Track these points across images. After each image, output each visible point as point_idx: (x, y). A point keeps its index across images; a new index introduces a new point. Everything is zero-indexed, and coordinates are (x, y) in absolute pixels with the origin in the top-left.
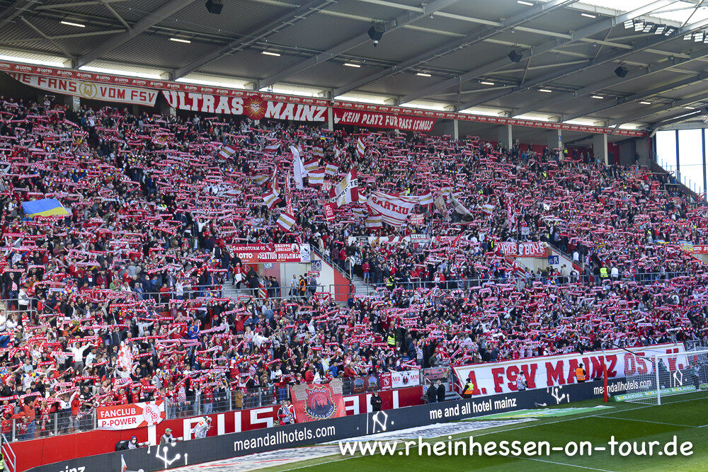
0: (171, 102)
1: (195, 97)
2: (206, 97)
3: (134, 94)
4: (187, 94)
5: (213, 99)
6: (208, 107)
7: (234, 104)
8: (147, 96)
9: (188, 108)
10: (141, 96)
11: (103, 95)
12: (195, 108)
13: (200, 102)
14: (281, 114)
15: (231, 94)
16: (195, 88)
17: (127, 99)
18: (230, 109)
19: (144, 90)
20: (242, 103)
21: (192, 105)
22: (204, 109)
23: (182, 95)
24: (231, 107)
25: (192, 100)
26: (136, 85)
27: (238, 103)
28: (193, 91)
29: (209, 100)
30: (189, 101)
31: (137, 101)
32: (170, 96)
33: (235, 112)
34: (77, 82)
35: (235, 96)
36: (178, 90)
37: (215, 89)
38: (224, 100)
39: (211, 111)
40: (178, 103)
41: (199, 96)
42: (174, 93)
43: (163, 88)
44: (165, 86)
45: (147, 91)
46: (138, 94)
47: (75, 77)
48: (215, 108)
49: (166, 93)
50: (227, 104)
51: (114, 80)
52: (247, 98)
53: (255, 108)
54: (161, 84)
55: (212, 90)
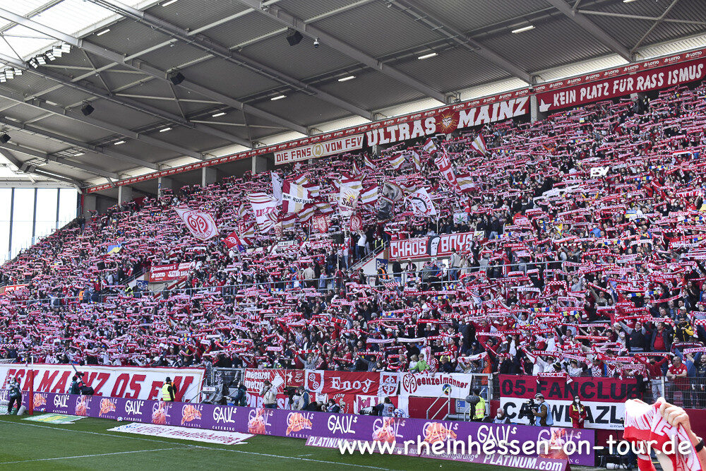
0: (373, 141)
1: (392, 129)
2: (401, 126)
3: (347, 142)
4: (385, 130)
5: (407, 126)
6: (405, 135)
7: (427, 125)
8: (356, 140)
9: (387, 141)
10: (352, 142)
11: (328, 151)
12: (393, 139)
13: (397, 133)
15: (423, 116)
16: (392, 121)
17: (344, 149)
18: (424, 131)
19: (352, 137)
20: (435, 122)
21: (390, 138)
22: (401, 138)
23: (382, 131)
24: (424, 129)
25: (390, 133)
26: (349, 135)
27: (430, 123)
28: (390, 125)
29: (404, 128)
30: (388, 135)
31: (350, 148)
32: (372, 135)
33: (428, 132)
34: (311, 147)
35: (427, 117)
36: (378, 128)
37: (409, 116)
38: (417, 124)
39: (408, 137)
40: (379, 139)
41: (396, 128)
42: (375, 132)
43: (367, 130)
44: (369, 128)
45: (356, 136)
46: (350, 142)
47: (310, 142)
48: (411, 133)
49: (369, 134)
50: (421, 128)
51: (333, 136)
52: (438, 115)
53: (447, 123)
54: (366, 127)
55: (406, 118)
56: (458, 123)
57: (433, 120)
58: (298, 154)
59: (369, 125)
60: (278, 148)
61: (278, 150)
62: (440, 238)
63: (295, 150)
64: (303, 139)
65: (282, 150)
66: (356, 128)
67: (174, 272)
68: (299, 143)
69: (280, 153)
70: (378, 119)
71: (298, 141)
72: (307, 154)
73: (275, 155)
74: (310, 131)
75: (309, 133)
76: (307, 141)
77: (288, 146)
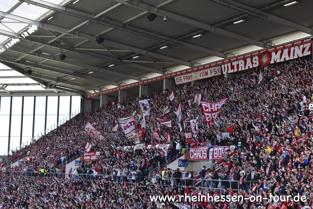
0: (225, 71)
1: (235, 64)
2: (240, 62)
3: (211, 71)
4: (231, 64)
5: (243, 61)
6: (242, 67)
7: (254, 61)
8: (216, 70)
9: (232, 71)
11: (200, 76)
12: (236, 70)
13: (238, 65)
14: (281, 58)
15: (252, 55)
16: (235, 59)
17: (210, 75)
18: (253, 65)
19: (214, 68)
20: (258, 59)
21: (234, 69)
22: (240, 70)
23: (229, 64)
24: (252, 63)
25: (234, 66)
26: (212, 67)
27: (256, 60)
28: (234, 61)
29: (242, 63)
30: (233, 67)
31: (213, 74)
32: (225, 67)
33: (255, 66)
34: (193, 74)
35: (254, 56)
36: (228, 63)
37: (244, 55)
38: (249, 60)
39: (243, 69)
40: (228, 70)
41: (237, 63)
42: (226, 65)
43: (222, 64)
44: (223, 63)
45: (216, 68)
46: (213, 71)
47: (193, 71)
48: (245, 66)
49: (223, 66)
50: (250, 63)
51: (204, 67)
52: (260, 55)
53: (265, 60)
54: (221, 62)
55: (242, 57)
56: (271, 60)
57: (257, 58)
58: (187, 78)
59: (223, 61)
60: (176, 74)
61: (176, 75)
62: (214, 148)
63: (185, 75)
64: (189, 69)
65: (178, 75)
66: (216, 62)
67: (94, 156)
68: (187, 71)
69: (178, 77)
70: (228, 57)
71: (186, 70)
72: (191, 78)
73: (175, 78)
74: (192, 64)
75: (192, 65)
76: (191, 70)
77: (182, 73)
